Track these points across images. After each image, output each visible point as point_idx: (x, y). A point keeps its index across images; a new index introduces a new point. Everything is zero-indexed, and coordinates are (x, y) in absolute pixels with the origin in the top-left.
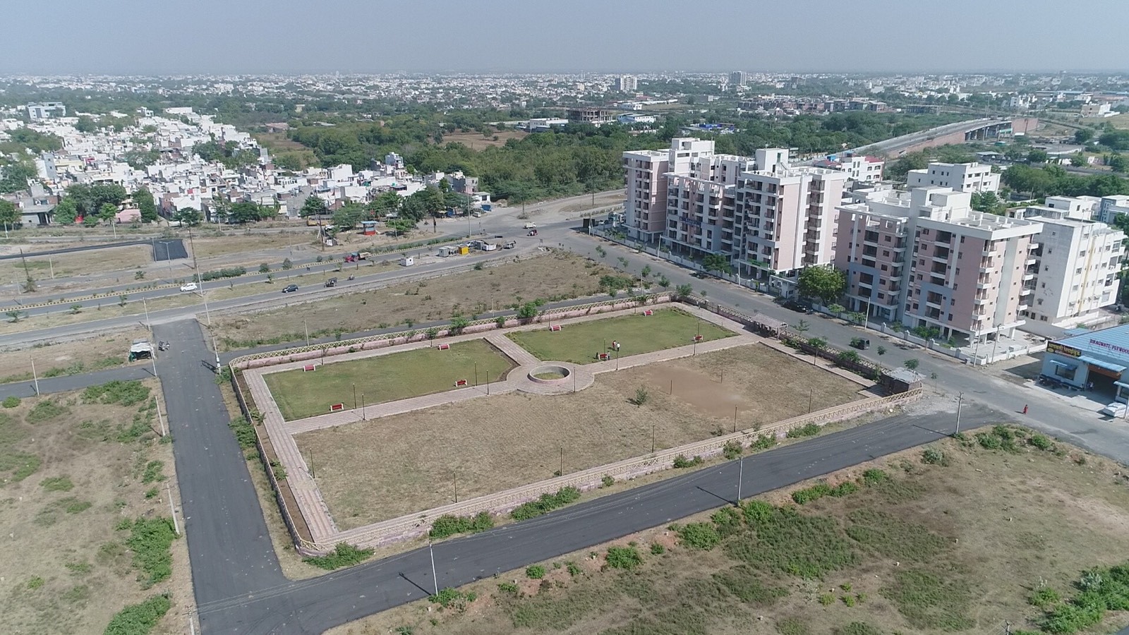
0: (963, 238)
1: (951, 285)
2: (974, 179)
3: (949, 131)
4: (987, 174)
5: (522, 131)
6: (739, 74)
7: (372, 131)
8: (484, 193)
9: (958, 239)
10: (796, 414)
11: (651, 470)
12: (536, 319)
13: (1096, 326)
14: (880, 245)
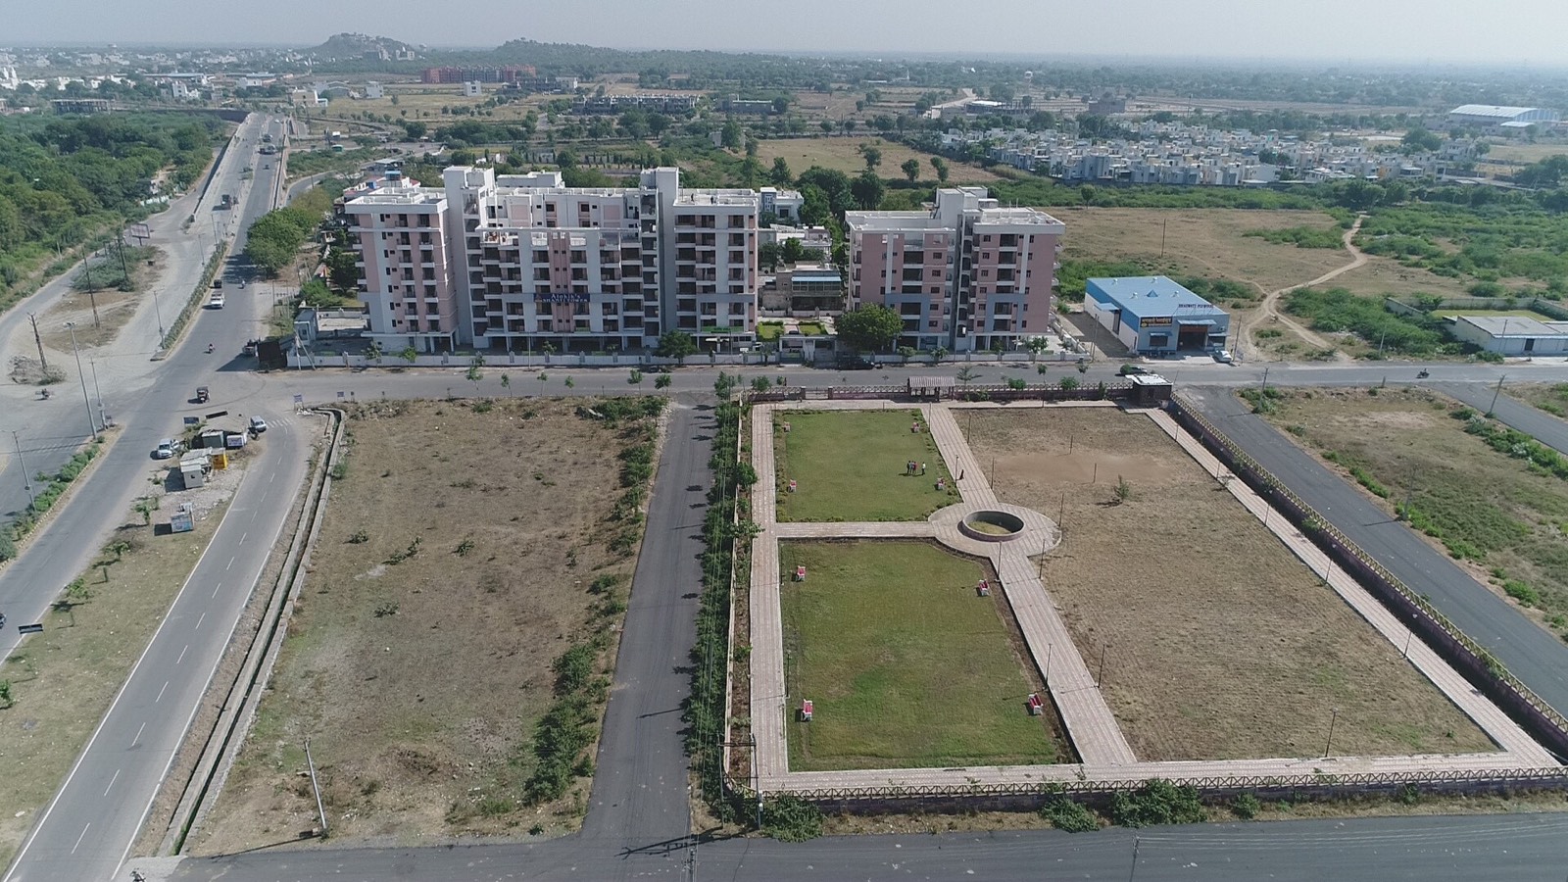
0: (1032, 237)
1: (1022, 290)
9: (1027, 239)
14: (927, 266)
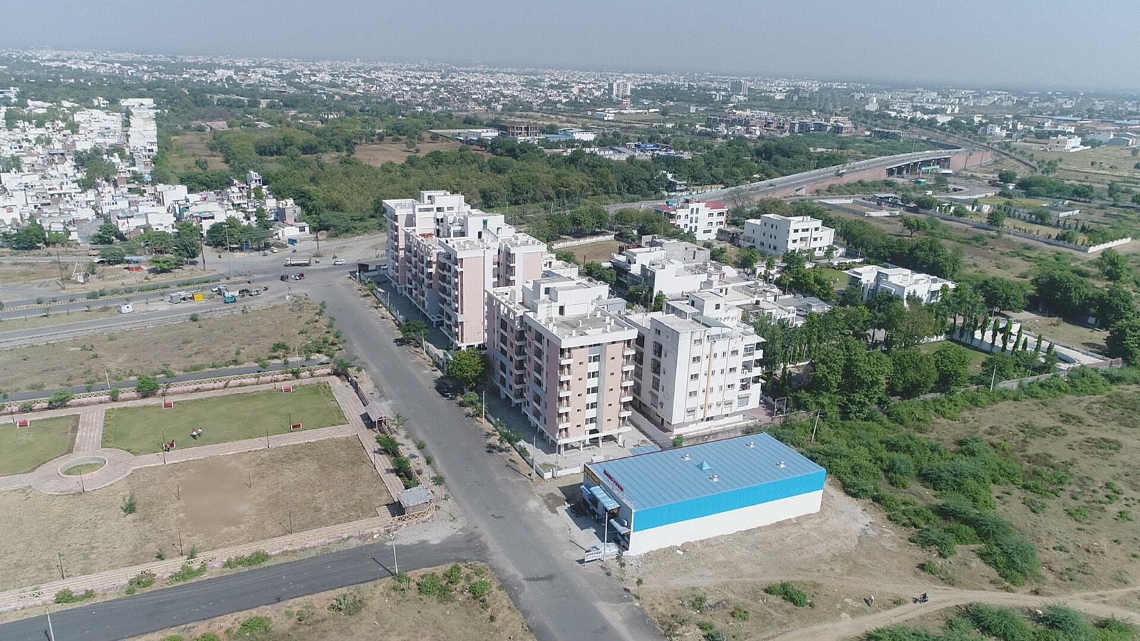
1: (544, 388)
2: (801, 234)
3: (871, 166)
4: (817, 229)
5: (458, 142)
6: (741, 83)
7: (284, 140)
8: (304, 224)
9: (546, 342)
10: (281, 533)
11: (22, 605)
12: (160, 391)
13: (709, 436)
14: (509, 336)
